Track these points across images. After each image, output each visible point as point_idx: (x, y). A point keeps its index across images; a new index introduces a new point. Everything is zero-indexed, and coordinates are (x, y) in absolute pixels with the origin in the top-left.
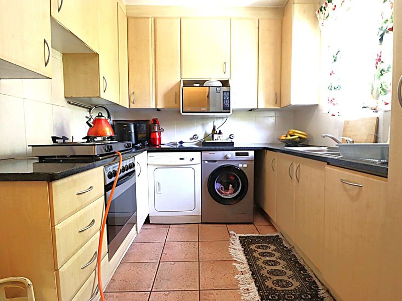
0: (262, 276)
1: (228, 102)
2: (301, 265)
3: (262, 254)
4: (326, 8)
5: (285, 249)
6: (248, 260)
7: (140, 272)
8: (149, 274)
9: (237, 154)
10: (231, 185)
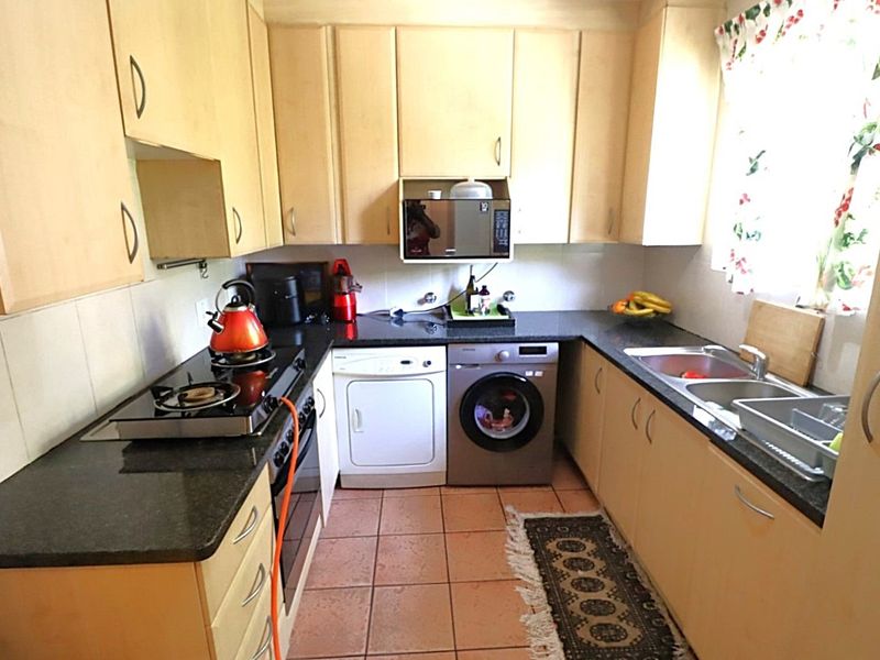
0: (570, 615)
1: (506, 235)
2: (644, 589)
3: (571, 564)
4: (740, 29)
5: (614, 550)
6: (545, 579)
7: (339, 613)
8: (356, 614)
9: (522, 351)
10: (507, 411)
